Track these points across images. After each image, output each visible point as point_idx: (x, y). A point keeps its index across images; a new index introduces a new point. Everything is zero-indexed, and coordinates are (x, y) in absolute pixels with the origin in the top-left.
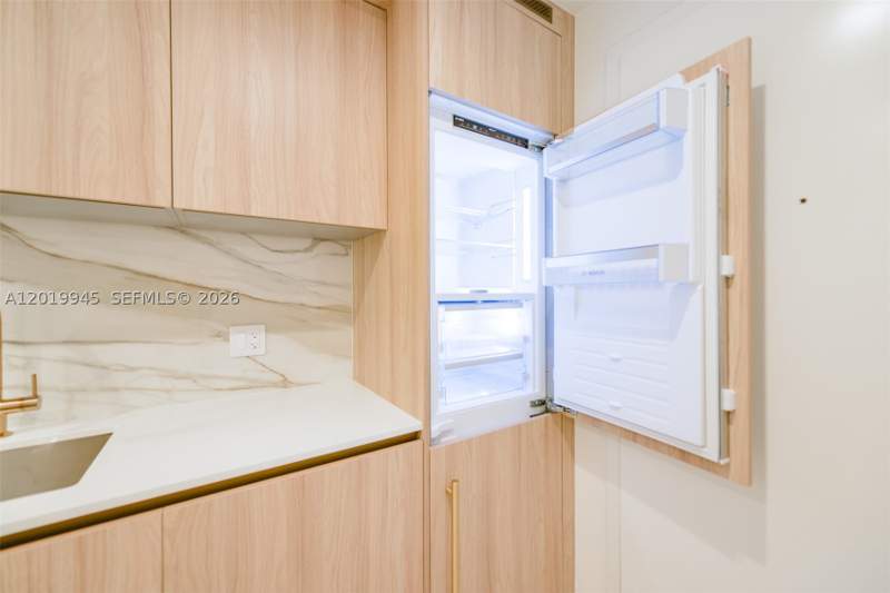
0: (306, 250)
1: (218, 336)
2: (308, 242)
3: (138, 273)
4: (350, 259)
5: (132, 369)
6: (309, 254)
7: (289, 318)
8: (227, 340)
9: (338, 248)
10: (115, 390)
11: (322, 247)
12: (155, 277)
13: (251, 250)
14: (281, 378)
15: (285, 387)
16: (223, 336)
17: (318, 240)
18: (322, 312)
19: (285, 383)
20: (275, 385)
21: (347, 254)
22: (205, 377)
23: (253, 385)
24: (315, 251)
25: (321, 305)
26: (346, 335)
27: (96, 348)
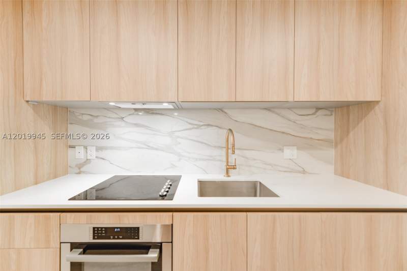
0: (313, 114)
1: (280, 150)
2: (314, 111)
3: (256, 126)
4: (333, 117)
5: (255, 160)
6: (315, 116)
7: (306, 144)
8: (283, 152)
9: (328, 112)
10: (250, 166)
11: (320, 112)
12: (261, 127)
13: (292, 115)
14: (303, 170)
15: (304, 174)
16: (281, 150)
17: (318, 109)
18: (320, 142)
19: (304, 172)
20: (300, 172)
21: (331, 115)
22: (275, 165)
23: (292, 171)
24: (318, 114)
25: (320, 139)
26: (331, 153)
27: (245, 151)
